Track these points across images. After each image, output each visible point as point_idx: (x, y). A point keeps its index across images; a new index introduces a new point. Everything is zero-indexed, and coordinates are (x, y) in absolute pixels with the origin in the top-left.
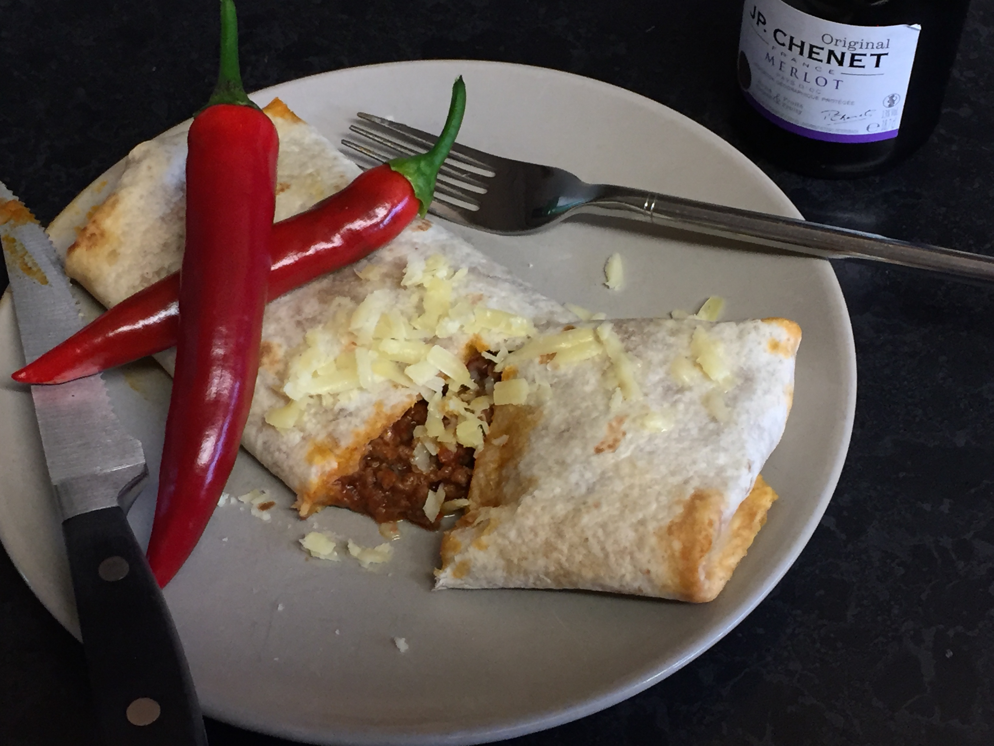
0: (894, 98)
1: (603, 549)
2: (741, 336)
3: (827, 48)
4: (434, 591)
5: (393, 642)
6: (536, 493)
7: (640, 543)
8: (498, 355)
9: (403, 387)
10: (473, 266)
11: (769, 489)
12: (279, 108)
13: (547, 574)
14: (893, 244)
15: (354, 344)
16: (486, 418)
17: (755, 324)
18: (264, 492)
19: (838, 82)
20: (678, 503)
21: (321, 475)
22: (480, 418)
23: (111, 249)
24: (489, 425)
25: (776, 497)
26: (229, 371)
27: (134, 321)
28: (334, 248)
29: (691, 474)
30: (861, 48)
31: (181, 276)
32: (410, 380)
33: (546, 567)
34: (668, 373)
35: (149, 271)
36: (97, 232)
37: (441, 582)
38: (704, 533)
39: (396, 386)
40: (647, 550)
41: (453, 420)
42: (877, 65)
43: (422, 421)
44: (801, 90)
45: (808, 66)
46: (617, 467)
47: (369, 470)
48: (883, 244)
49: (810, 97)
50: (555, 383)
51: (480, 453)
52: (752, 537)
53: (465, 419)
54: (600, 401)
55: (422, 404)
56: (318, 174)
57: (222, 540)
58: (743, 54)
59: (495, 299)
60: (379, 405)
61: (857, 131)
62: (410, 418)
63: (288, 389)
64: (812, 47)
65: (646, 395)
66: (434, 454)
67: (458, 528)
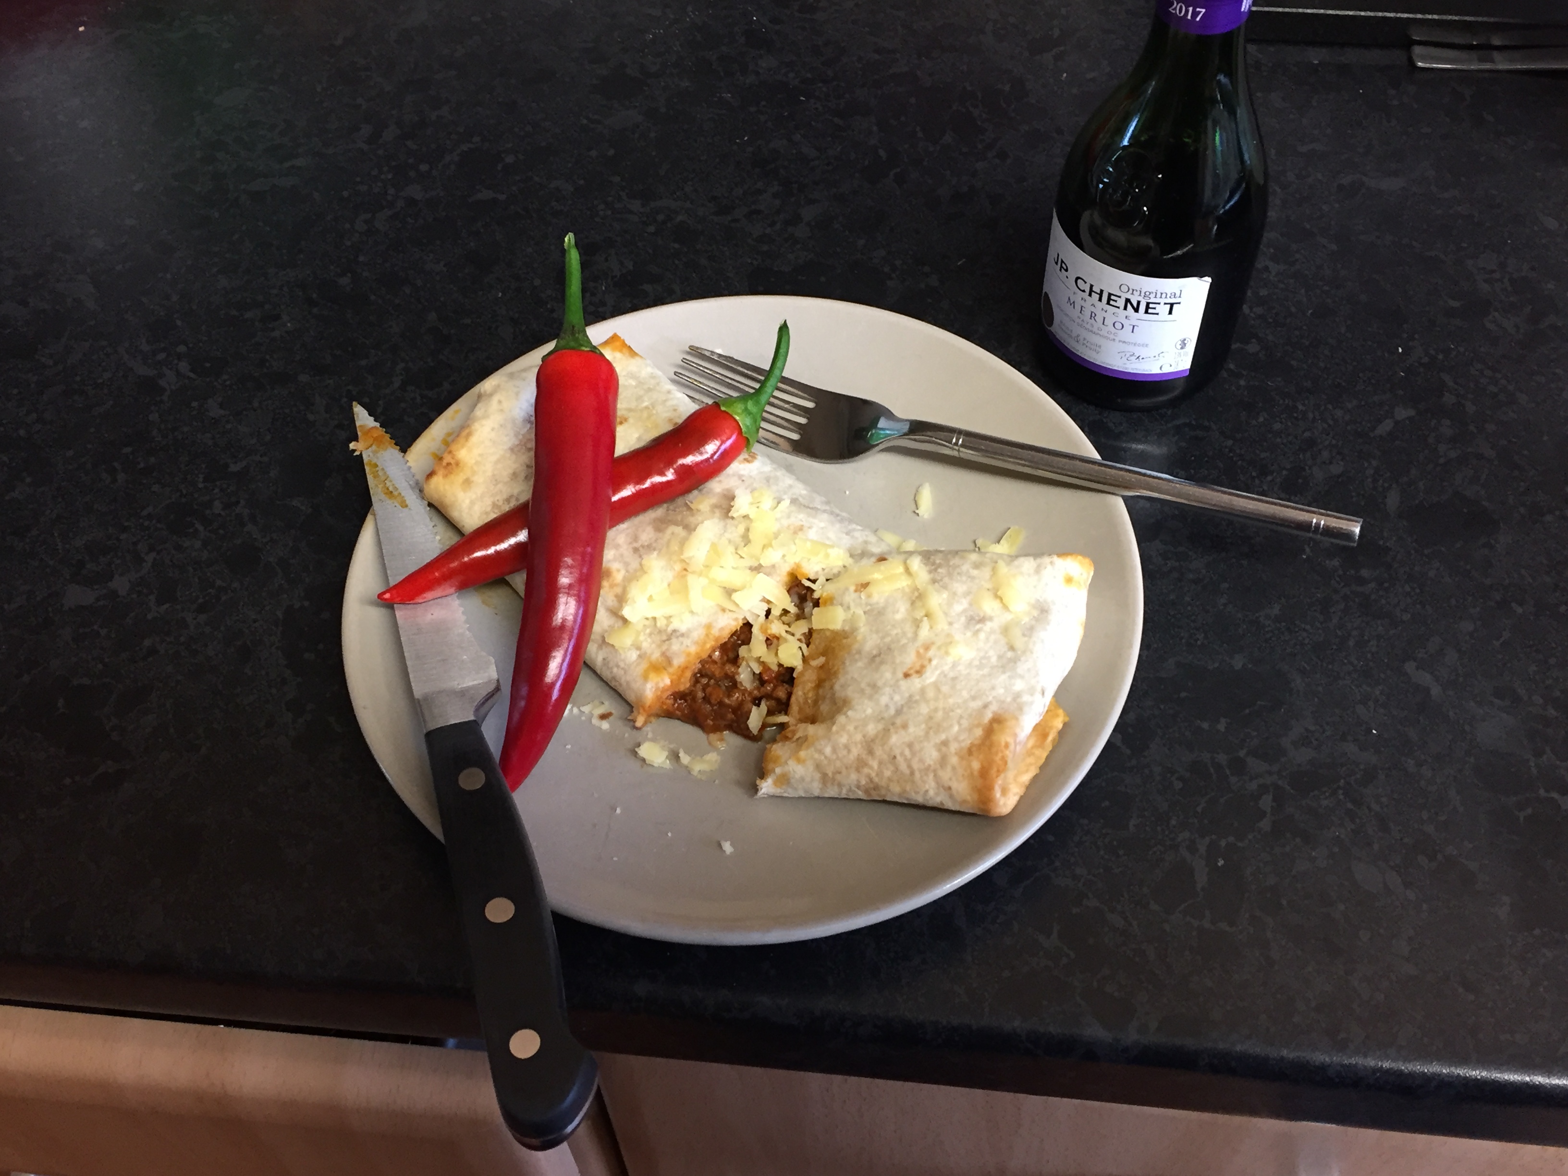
0: (1186, 342)
1: (910, 767)
2: (1038, 570)
3: (1125, 296)
4: (756, 799)
5: (720, 846)
6: (850, 713)
7: (943, 761)
8: (817, 583)
9: (730, 611)
10: (794, 497)
11: (1061, 712)
12: (618, 344)
13: (858, 787)
14: (1180, 484)
15: (685, 570)
16: (805, 639)
17: (1051, 560)
18: (603, 703)
19: (1134, 326)
20: (978, 726)
21: (655, 690)
22: (799, 640)
23: (465, 478)
24: (808, 646)
25: (1067, 719)
26: (574, 598)
27: (487, 546)
28: (668, 482)
29: (990, 698)
30: (1156, 297)
31: (530, 504)
32: (737, 605)
33: (858, 781)
34: (971, 604)
35: (500, 498)
36: (452, 462)
37: (763, 791)
38: (1000, 755)
39: (724, 610)
40: (949, 769)
41: (775, 641)
42: (1170, 313)
43: (747, 641)
44: (1101, 333)
45: (1106, 312)
46: (923, 691)
47: (699, 686)
48: (1171, 484)
49: (1107, 338)
50: (868, 610)
51: (799, 672)
52: (1045, 755)
53: (786, 640)
54: (909, 629)
55: (748, 626)
56: (653, 407)
57: (565, 746)
58: (1046, 294)
59: (814, 530)
60: (709, 627)
61: (1151, 371)
62: (736, 638)
63: (626, 612)
64: (1110, 295)
65: (950, 624)
66: (757, 672)
67: (779, 742)
